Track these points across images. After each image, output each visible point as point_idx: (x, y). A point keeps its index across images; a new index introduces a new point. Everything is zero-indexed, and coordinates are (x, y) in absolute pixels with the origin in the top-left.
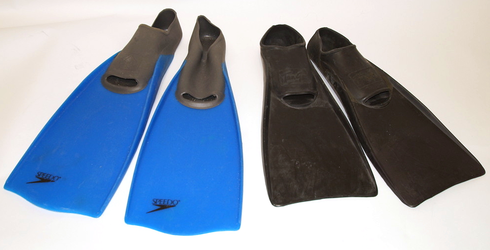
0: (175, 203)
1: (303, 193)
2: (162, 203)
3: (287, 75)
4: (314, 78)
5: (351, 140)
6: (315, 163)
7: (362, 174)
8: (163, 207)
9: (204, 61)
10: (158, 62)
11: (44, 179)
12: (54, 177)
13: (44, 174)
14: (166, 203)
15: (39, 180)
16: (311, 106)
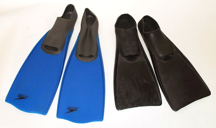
0: (77, 108)
1: (130, 104)
2: (71, 109)
3: (126, 45)
4: (139, 46)
5: (153, 78)
6: (136, 90)
7: (156, 95)
8: (72, 111)
9: (88, 33)
10: (67, 37)
11: (21, 97)
12: (25, 97)
13: (21, 95)
14: (73, 109)
15: (19, 98)
16: (137, 61)
